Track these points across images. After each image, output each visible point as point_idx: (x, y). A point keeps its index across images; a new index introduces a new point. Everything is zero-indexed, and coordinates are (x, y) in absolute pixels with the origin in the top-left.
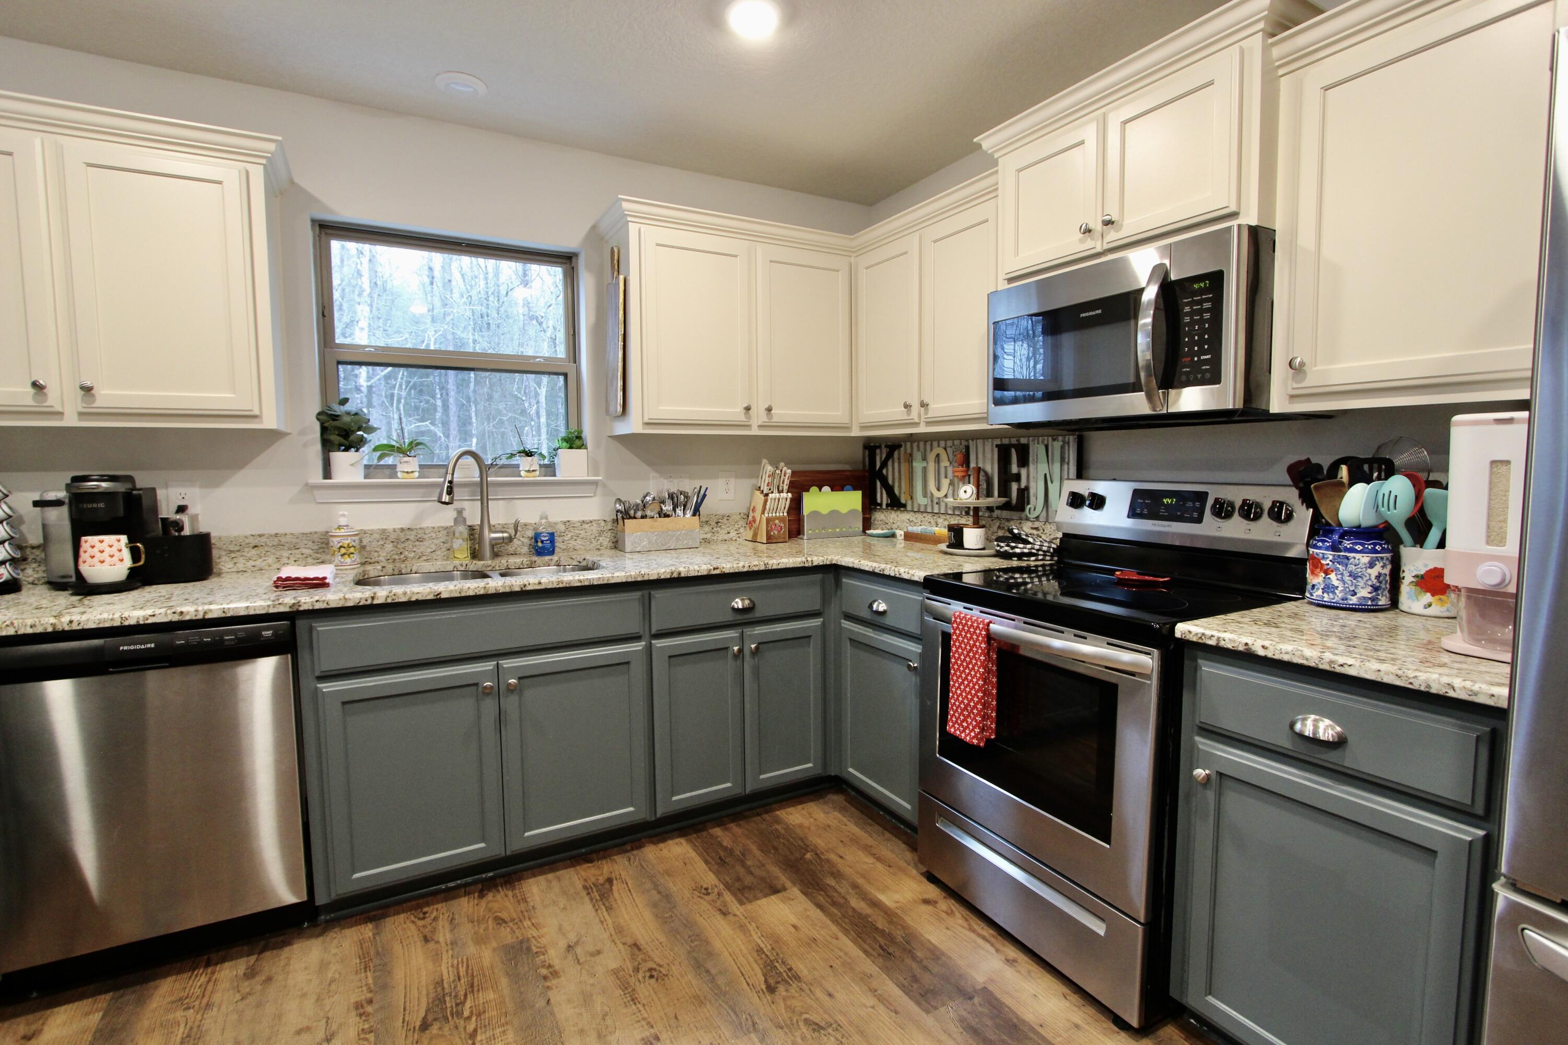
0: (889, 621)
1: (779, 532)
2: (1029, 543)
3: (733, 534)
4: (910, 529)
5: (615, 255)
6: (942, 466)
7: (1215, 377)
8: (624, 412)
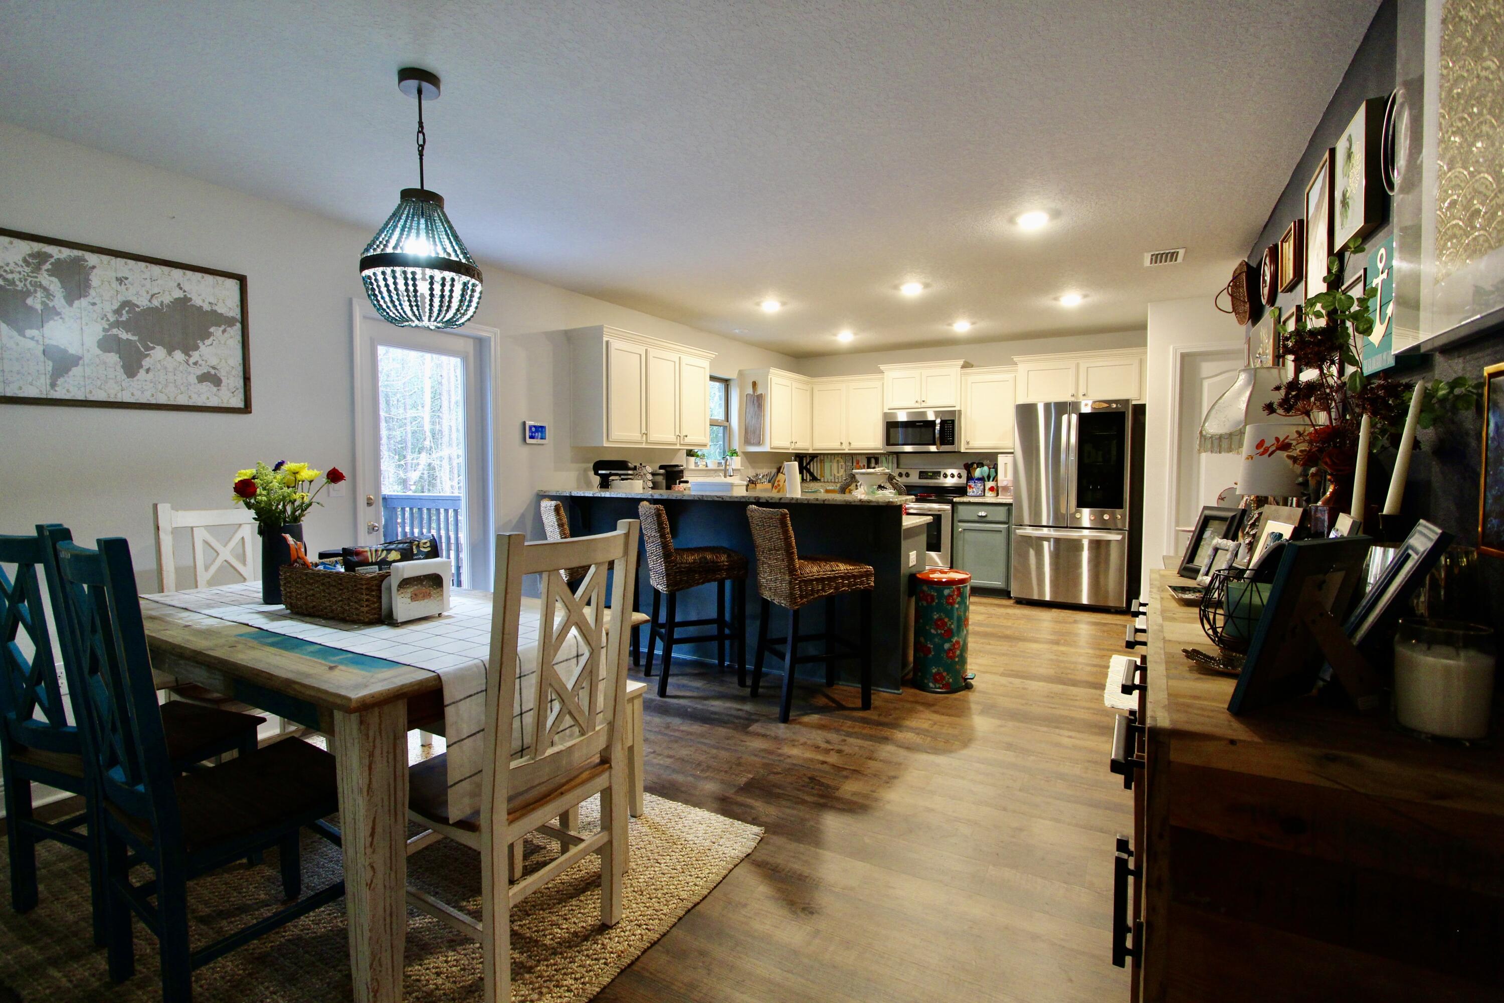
5: (754, 384)
6: (840, 464)
7: (953, 443)
8: (759, 443)
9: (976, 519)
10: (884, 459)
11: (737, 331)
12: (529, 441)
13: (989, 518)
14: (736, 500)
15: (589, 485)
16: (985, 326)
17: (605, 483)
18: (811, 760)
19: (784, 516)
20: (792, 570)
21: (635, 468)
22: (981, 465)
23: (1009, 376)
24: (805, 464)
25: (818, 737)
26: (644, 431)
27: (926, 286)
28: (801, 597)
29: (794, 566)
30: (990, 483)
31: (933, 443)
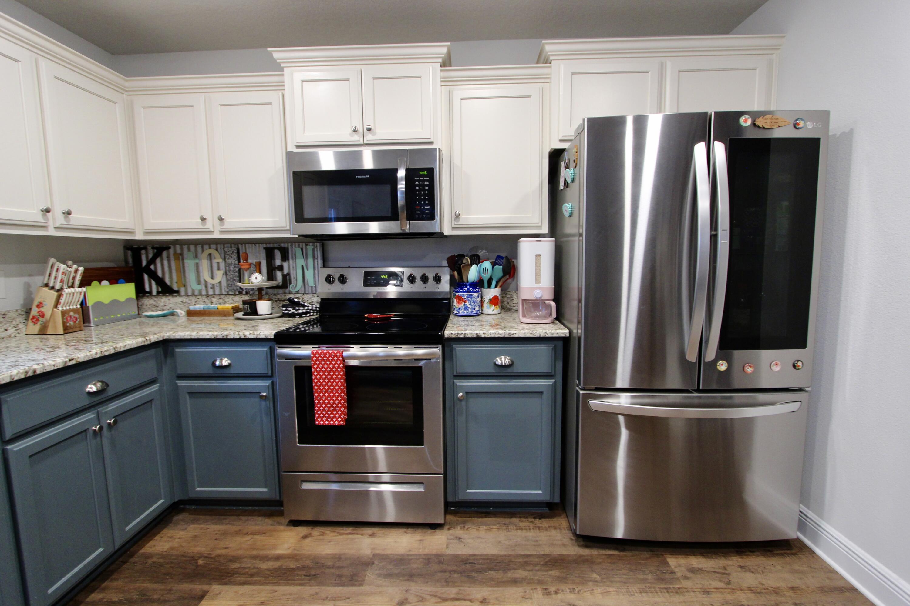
0: (232, 371)
1: (75, 322)
2: (305, 306)
3: (11, 331)
4: (192, 308)
6: (215, 262)
7: (432, 217)
9: (491, 370)
10: (298, 251)
13: (517, 369)
22: (477, 260)
24: (144, 263)
30: (492, 292)
31: (394, 217)
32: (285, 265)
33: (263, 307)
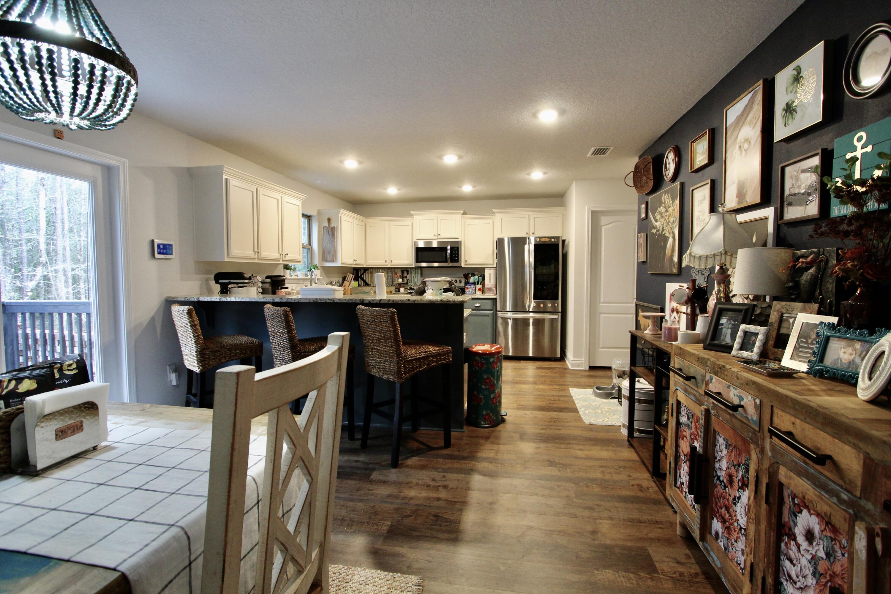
5: (329, 220)
6: (384, 274)
7: (457, 261)
8: (333, 261)
9: (474, 308)
10: (413, 271)
11: (319, 182)
12: (157, 256)
13: (482, 308)
14: (345, 301)
15: (210, 292)
16: (482, 189)
17: (224, 291)
18: (429, 498)
19: (393, 313)
20: (399, 354)
21: (250, 278)
22: (473, 275)
23: (490, 221)
24: (359, 275)
25: (424, 476)
26: (256, 250)
27: (460, 157)
28: (406, 373)
29: (400, 350)
30: (479, 286)
31: (446, 261)
32: (408, 276)
33: (402, 290)
